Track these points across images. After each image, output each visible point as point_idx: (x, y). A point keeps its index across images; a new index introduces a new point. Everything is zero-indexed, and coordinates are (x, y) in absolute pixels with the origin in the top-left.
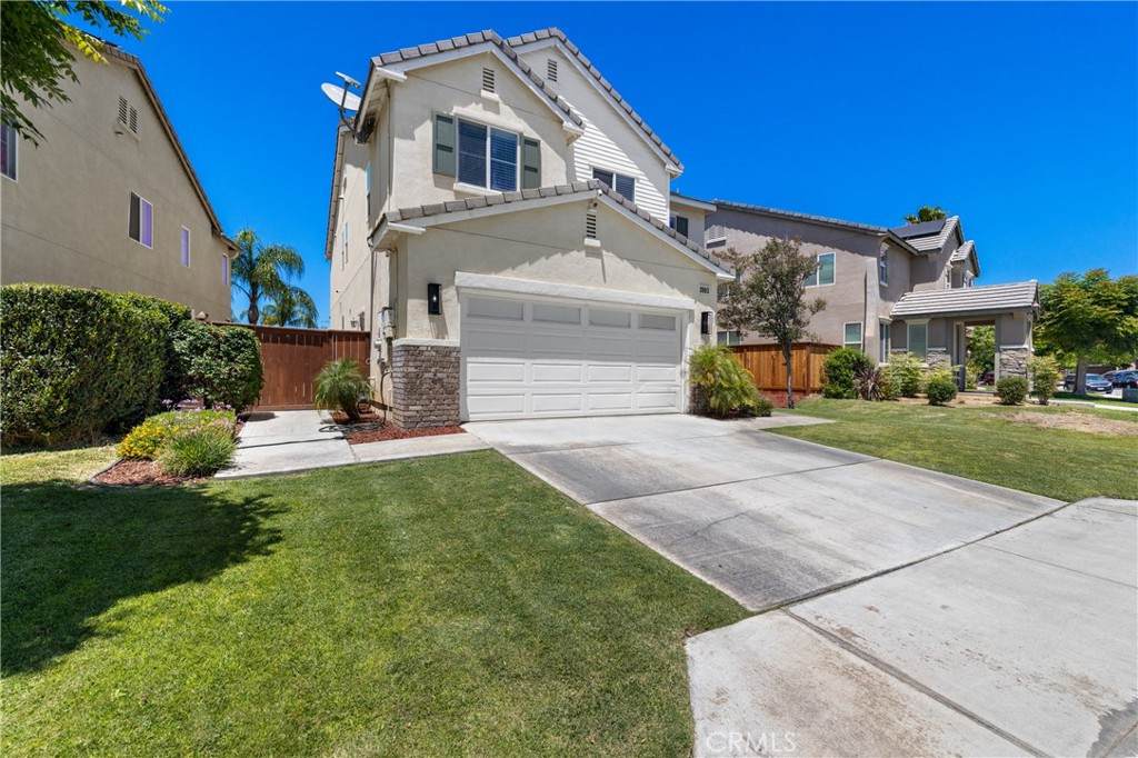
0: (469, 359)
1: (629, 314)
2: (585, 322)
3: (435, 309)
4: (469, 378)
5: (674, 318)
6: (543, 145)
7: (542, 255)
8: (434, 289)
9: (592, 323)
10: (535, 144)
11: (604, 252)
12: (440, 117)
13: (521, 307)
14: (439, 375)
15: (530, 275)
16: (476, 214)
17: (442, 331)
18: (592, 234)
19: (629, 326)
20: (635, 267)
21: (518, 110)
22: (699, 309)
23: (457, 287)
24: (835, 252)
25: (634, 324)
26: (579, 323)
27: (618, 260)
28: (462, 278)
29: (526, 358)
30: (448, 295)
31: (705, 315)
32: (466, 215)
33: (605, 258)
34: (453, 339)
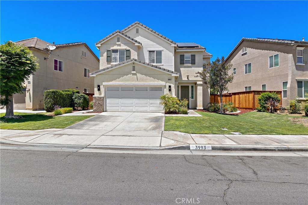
0: (107, 99)
1: (147, 88)
2: (134, 90)
3: (99, 90)
4: (107, 103)
5: (161, 88)
6: (131, 50)
7: (121, 76)
8: (99, 86)
9: (136, 90)
10: (129, 50)
11: (137, 74)
12: (108, 51)
13: (118, 88)
14: (99, 102)
15: (119, 81)
16: (106, 71)
17: (100, 94)
18: (134, 70)
19: (147, 90)
20: (146, 76)
21: (125, 44)
22: (168, 85)
23: (104, 85)
24: (279, 53)
25: (148, 90)
26: (133, 91)
27: (142, 75)
28: (104, 83)
29: (120, 99)
30: (101, 87)
31: (170, 86)
32: (104, 71)
33: (137, 75)
34: (103, 95)
